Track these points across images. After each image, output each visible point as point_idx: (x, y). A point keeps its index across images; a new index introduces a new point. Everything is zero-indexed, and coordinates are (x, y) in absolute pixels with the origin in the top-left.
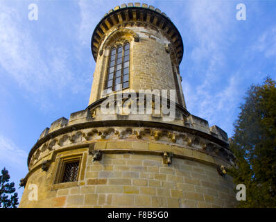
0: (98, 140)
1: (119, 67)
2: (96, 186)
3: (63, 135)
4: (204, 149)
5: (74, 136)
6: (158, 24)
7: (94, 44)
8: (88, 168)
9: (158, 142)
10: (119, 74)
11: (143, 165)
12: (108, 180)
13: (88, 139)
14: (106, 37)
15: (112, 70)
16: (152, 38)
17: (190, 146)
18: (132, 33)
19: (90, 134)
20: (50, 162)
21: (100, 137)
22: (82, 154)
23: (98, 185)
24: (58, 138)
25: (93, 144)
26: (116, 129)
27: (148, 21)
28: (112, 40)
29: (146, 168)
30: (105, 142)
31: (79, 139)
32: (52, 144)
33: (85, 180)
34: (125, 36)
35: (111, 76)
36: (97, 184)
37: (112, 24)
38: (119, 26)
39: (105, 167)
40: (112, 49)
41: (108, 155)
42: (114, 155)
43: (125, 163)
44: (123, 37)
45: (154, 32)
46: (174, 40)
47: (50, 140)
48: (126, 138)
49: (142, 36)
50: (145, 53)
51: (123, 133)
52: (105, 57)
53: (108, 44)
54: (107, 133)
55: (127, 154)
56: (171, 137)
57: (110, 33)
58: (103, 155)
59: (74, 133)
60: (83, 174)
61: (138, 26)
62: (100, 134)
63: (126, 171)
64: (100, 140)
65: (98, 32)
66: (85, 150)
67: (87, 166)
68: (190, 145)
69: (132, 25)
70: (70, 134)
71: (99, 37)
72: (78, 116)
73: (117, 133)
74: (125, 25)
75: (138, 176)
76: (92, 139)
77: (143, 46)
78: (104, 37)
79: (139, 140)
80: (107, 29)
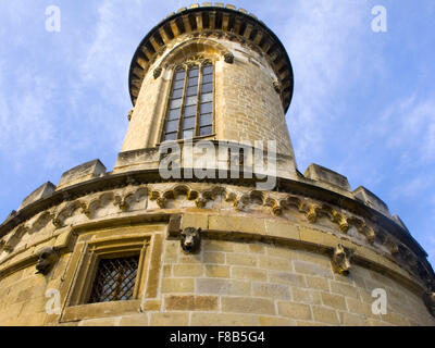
0: (189, 209)
1: (193, 101)
2: (191, 312)
3: (99, 194)
4: (394, 254)
5: (130, 195)
6: (261, 44)
7: (139, 61)
8: (167, 268)
9: (315, 227)
10: (192, 111)
11: (294, 272)
12: (220, 301)
13: (163, 206)
14: (168, 51)
15: (178, 104)
16: (254, 63)
17: (372, 245)
18: (220, 48)
19: (170, 196)
20: (60, 251)
21: (192, 204)
22: (148, 238)
23: (196, 311)
24: (87, 199)
25: (178, 217)
26: (230, 189)
27: (246, 35)
28: (179, 55)
29: (301, 278)
30: (206, 214)
31: (142, 205)
32: (65, 214)
33: (161, 298)
34: (204, 53)
35: (176, 114)
36: (192, 307)
37: (182, 31)
38: (196, 35)
39: (209, 267)
40: (178, 70)
41: (214, 242)
42: (229, 244)
43: (254, 264)
44: (200, 54)
45: (256, 55)
46: (282, 77)
47: (63, 205)
48: (251, 211)
49: (237, 55)
50: (244, 82)
51: (246, 200)
52: (164, 80)
53: (172, 60)
54: (209, 196)
55: (257, 245)
56: (337, 220)
57: (178, 44)
58: (203, 242)
59: (130, 189)
60: (153, 281)
61: (231, 40)
62: (194, 196)
63: (259, 282)
64: (193, 209)
65: (152, 40)
66: (157, 229)
67: (163, 264)
68: (370, 241)
69: (220, 36)
70: (119, 192)
71: (152, 50)
72: (137, 158)
73: (232, 198)
74: (208, 35)
75: (288, 296)
76: (172, 206)
77: (240, 72)
78: (164, 50)
79: (279, 218)
80: (171, 36)
